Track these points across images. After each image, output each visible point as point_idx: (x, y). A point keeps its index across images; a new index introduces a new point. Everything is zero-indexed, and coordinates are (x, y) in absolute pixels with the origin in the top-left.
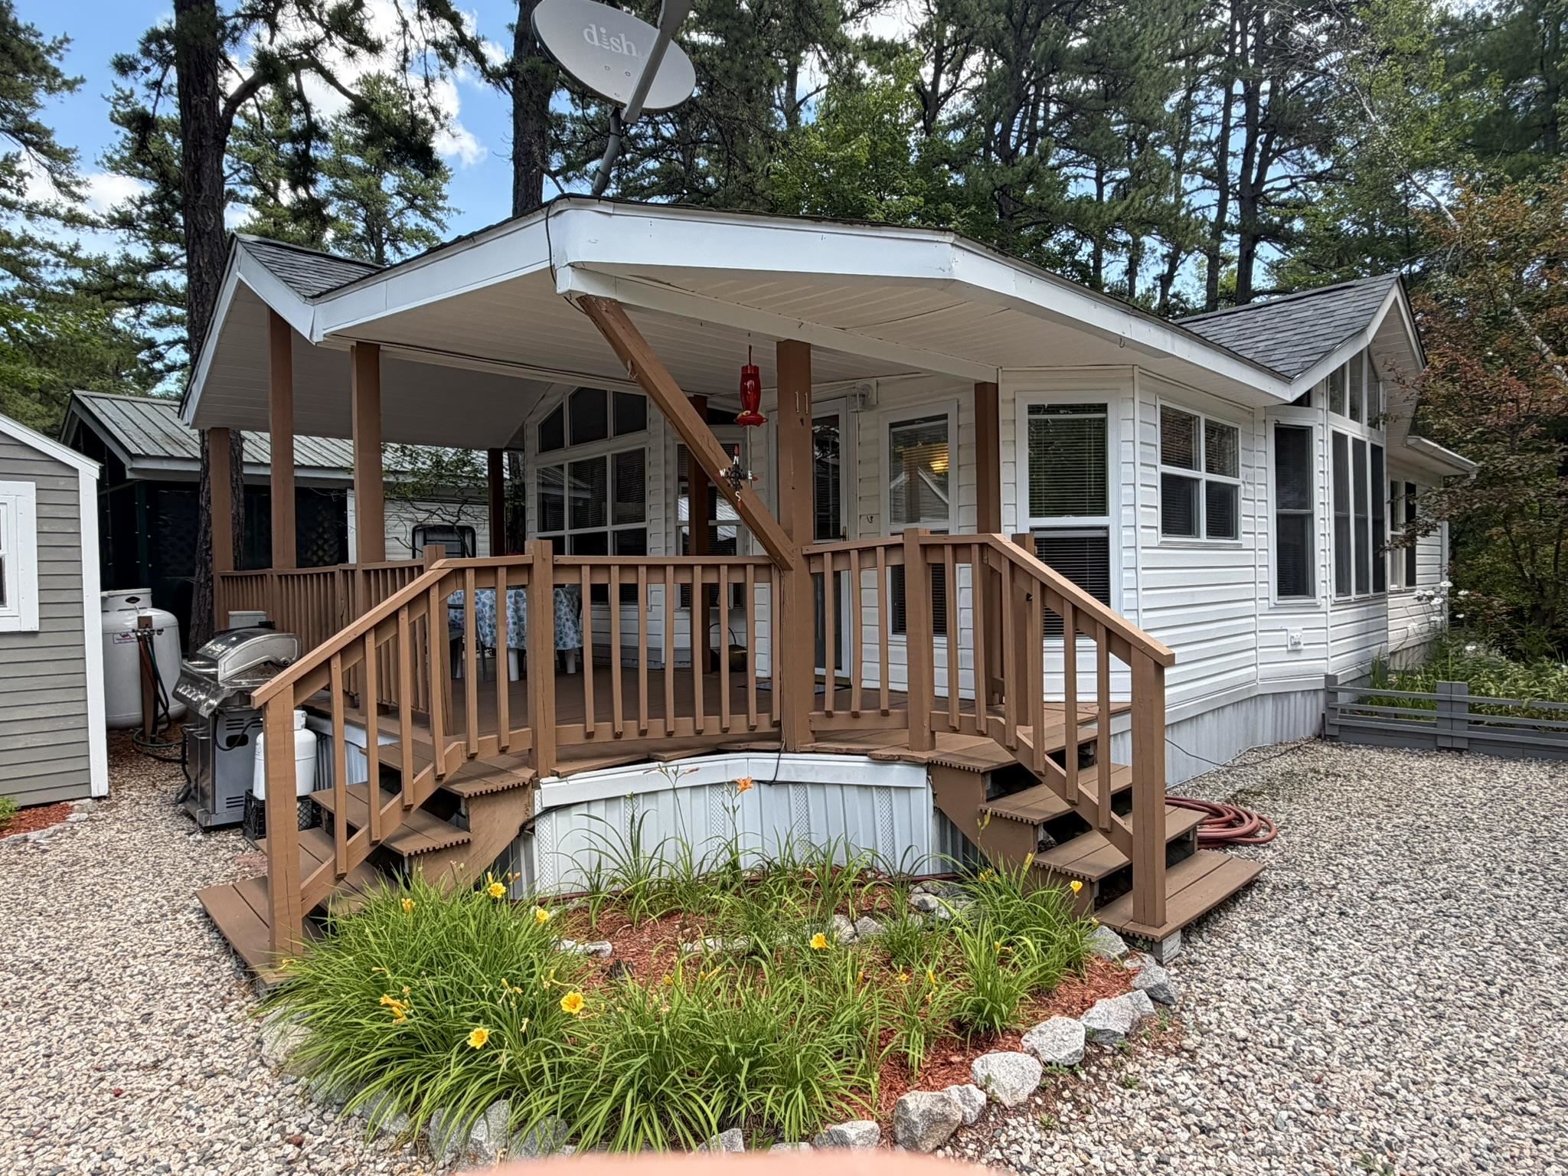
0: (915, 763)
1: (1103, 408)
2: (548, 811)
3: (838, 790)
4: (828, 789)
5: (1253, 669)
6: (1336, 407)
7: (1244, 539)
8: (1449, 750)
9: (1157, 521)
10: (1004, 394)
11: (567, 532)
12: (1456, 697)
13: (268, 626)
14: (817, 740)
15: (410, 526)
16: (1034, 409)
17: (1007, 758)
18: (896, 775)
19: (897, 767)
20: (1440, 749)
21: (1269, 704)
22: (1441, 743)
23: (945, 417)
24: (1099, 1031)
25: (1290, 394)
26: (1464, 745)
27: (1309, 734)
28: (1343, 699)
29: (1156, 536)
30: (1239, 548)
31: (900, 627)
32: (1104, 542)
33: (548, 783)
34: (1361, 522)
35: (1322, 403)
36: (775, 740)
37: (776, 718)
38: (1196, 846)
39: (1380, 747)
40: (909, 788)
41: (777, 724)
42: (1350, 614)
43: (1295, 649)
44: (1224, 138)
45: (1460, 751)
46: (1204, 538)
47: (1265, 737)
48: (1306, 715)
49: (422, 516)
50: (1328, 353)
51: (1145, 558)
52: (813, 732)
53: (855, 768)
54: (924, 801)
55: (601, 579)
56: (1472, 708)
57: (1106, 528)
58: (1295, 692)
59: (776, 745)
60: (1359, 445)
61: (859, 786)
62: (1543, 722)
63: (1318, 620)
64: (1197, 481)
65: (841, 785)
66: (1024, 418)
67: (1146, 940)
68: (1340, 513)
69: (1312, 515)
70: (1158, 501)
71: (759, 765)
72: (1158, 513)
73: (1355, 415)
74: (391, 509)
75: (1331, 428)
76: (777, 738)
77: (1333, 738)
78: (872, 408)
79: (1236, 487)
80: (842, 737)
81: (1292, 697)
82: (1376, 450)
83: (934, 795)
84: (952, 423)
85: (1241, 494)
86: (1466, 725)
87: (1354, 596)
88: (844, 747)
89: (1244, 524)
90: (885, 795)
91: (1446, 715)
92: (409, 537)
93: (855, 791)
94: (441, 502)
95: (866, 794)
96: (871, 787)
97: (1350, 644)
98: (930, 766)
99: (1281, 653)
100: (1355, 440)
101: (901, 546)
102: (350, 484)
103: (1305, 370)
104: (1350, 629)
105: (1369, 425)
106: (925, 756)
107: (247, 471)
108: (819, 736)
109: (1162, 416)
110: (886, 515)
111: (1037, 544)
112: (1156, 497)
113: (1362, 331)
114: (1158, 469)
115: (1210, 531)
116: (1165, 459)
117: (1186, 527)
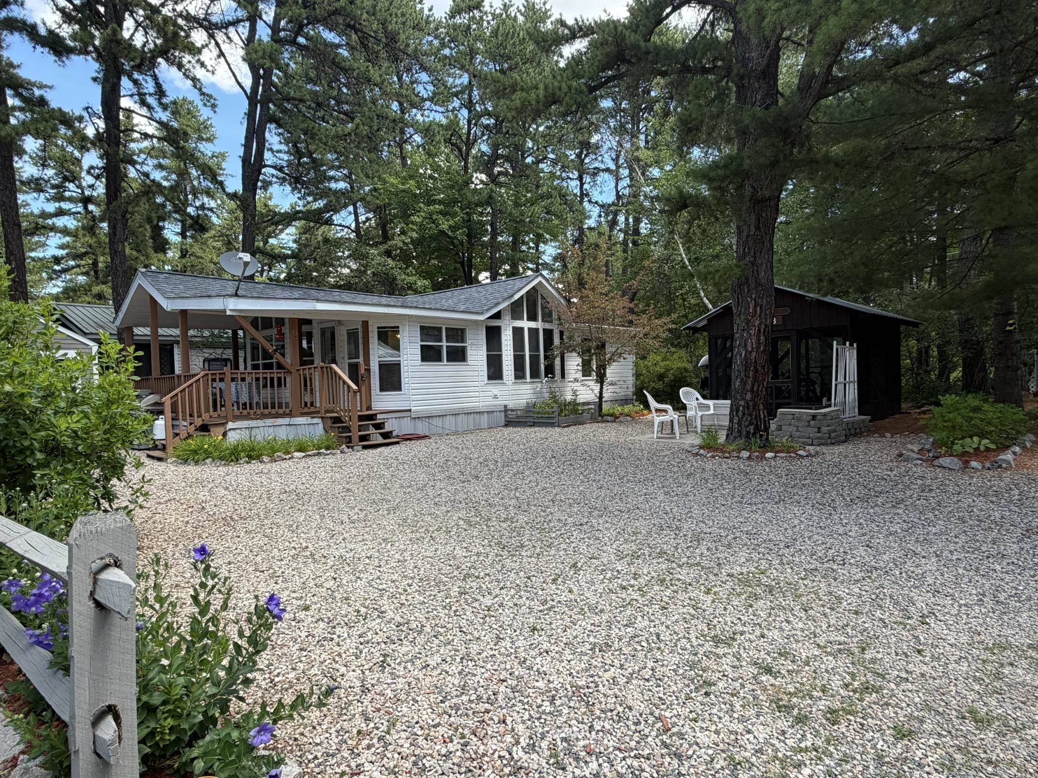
0: (319, 417)
1: (398, 327)
2: (230, 430)
3: (304, 425)
4: (301, 425)
5: (478, 403)
6: (515, 318)
7: (469, 362)
9: (419, 358)
10: (370, 324)
11: (261, 362)
13: (152, 394)
15: (202, 359)
16: (378, 328)
18: (316, 421)
19: (316, 419)
21: (486, 415)
23: (357, 329)
25: (482, 317)
29: (419, 362)
30: (468, 365)
32: (399, 365)
33: (230, 423)
34: (535, 356)
35: (506, 317)
36: (290, 415)
40: (318, 424)
41: (291, 411)
42: (527, 386)
43: (495, 397)
46: (445, 363)
47: (484, 425)
48: (501, 418)
49: (206, 355)
50: (497, 304)
51: (412, 369)
52: (300, 413)
53: (307, 420)
54: (321, 426)
55: (265, 376)
56: (535, 413)
57: (400, 361)
58: (496, 411)
60: (532, 330)
62: (548, 416)
63: (506, 388)
64: (442, 346)
66: (376, 330)
67: (351, 447)
68: (519, 353)
69: (502, 354)
70: (419, 353)
71: (286, 421)
72: (419, 356)
73: (532, 317)
74: (192, 353)
75: (511, 325)
78: (343, 325)
79: (466, 346)
81: (494, 412)
82: (548, 330)
83: (324, 426)
85: (469, 348)
87: (528, 380)
89: (470, 358)
90: (313, 425)
92: (201, 363)
94: (214, 348)
95: (308, 426)
96: (309, 424)
98: (322, 418)
99: (490, 399)
100: (530, 328)
102: (178, 342)
103: (488, 310)
105: (543, 322)
107: (135, 338)
108: (302, 414)
109: (422, 328)
110: (346, 357)
111: (380, 365)
112: (419, 351)
113: (512, 296)
114: (419, 344)
115: (448, 360)
116: (422, 341)
117: (439, 359)
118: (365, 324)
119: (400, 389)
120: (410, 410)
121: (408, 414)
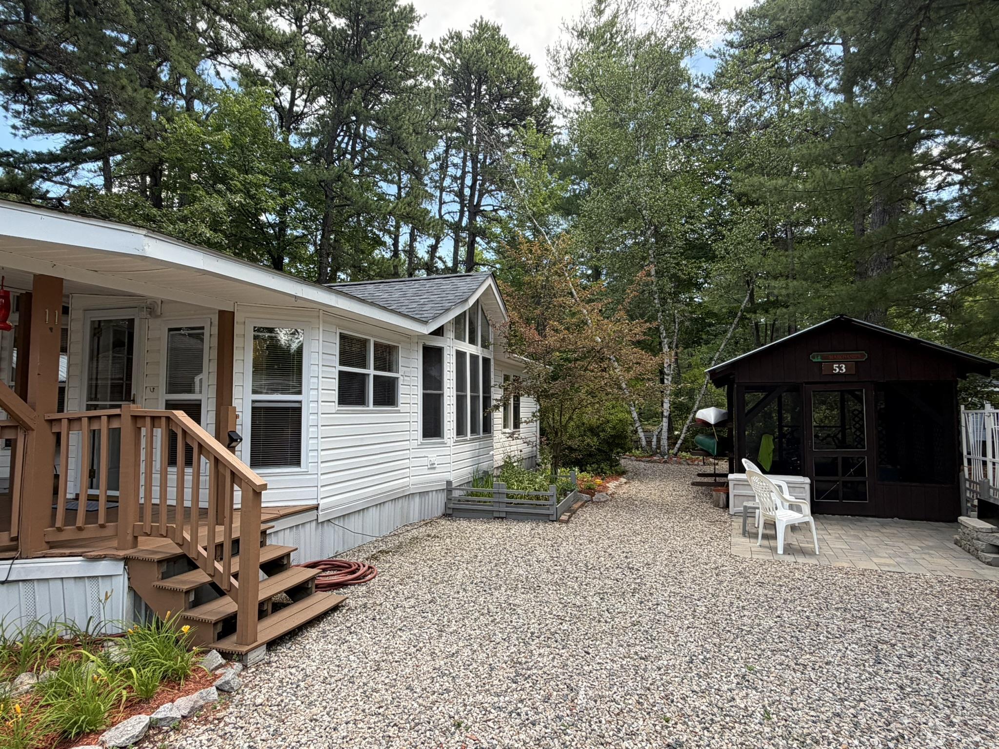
0: (115, 558)
3: (59, 582)
4: (51, 583)
5: (408, 479)
6: (459, 337)
7: (401, 407)
8: (498, 518)
9: (336, 398)
10: (237, 318)
12: (501, 490)
14: (51, 548)
16: (256, 330)
17: (178, 551)
18: (103, 568)
19: (103, 562)
20: (495, 518)
21: (417, 499)
22: (496, 514)
23: (203, 328)
24: (161, 719)
25: (426, 330)
26: (504, 515)
27: (440, 514)
28: (456, 494)
29: (335, 406)
30: (399, 412)
31: (172, 461)
32: (298, 410)
34: (474, 399)
35: (450, 334)
37: (14, 534)
38: (314, 589)
39: (469, 519)
40: (111, 576)
41: (16, 539)
42: (467, 447)
43: (432, 467)
44: (463, 178)
45: (502, 518)
46: (371, 407)
47: (414, 517)
48: (438, 503)
50: (447, 310)
51: (323, 419)
52: (48, 543)
53: (72, 566)
54: (121, 584)
56: (508, 496)
57: (300, 402)
58: (432, 491)
59: (12, 554)
60: (474, 358)
61: (75, 578)
62: (535, 502)
63: (446, 451)
64: (368, 375)
65: (62, 579)
66: (251, 334)
67: (238, 655)
68: (459, 393)
69: (443, 394)
70: (336, 386)
72: (336, 393)
73: (472, 341)
75: (455, 348)
76: (15, 549)
77: (450, 515)
78: (157, 317)
79: (398, 378)
80: (78, 544)
81: (430, 494)
82: (486, 361)
83: (129, 579)
84: (206, 332)
85: (400, 382)
86: (505, 505)
87: (469, 436)
88: (67, 551)
89: (401, 398)
90: (94, 582)
91: (497, 500)
93: (72, 581)
95: (80, 583)
96: (83, 577)
97: (469, 462)
98: (127, 560)
99: (426, 471)
100: (471, 355)
101: (119, 416)
103: (434, 318)
104: (468, 455)
105: (482, 346)
106: (122, 553)
108: (52, 545)
109: (343, 337)
110: (163, 388)
111: (254, 409)
112: (335, 384)
113: (466, 300)
114: (336, 368)
115: (376, 403)
116: (342, 363)
117: (361, 400)
118: (226, 320)
119: (298, 463)
120: (316, 508)
121: (312, 515)
